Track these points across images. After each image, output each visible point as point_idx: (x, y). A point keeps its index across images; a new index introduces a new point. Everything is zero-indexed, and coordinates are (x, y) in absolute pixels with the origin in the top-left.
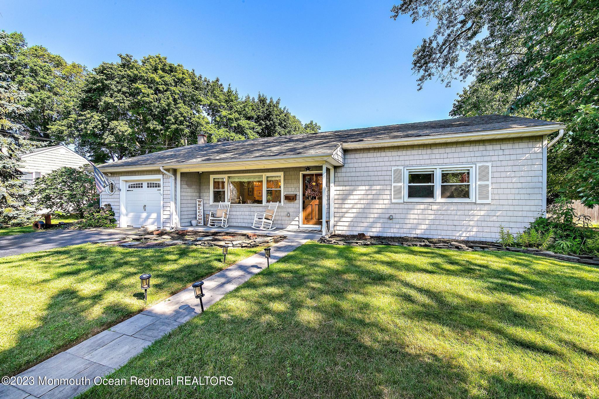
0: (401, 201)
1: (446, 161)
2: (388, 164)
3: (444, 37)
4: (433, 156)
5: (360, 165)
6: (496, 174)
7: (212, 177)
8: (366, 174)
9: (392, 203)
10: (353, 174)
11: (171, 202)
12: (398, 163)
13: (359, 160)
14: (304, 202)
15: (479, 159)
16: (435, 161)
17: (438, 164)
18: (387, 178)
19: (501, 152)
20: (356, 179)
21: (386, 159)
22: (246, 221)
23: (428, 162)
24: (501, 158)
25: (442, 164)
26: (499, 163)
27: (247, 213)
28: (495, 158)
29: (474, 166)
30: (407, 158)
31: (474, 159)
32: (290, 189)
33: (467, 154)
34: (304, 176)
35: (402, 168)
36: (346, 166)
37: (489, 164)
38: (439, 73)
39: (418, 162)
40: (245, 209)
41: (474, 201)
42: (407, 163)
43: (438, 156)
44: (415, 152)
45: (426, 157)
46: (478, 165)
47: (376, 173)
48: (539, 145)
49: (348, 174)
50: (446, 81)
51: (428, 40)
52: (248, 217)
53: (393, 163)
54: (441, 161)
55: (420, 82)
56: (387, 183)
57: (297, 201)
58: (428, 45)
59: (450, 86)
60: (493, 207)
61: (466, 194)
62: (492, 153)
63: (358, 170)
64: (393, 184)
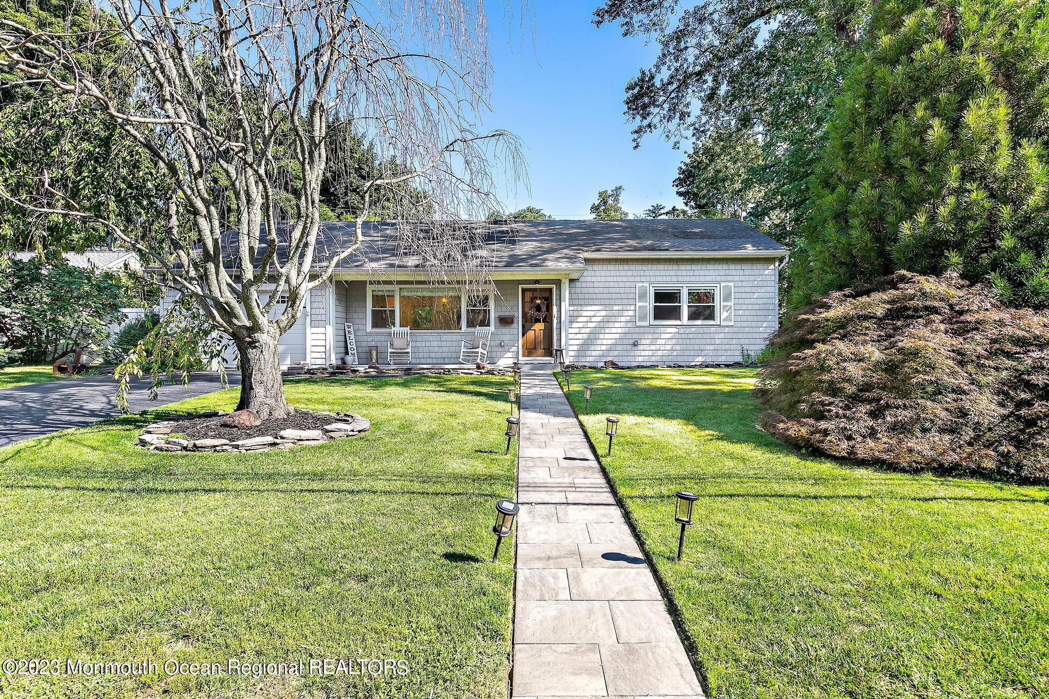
0: (647, 324)
1: (693, 279)
2: (632, 279)
3: (670, 72)
4: (680, 273)
5: (599, 279)
6: (738, 295)
7: (369, 289)
8: (606, 290)
9: (637, 327)
10: (591, 290)
11: (328, 326)
12: (643, 279)
13: (597, 274)
14: (523, 326)
15: (723, 278)
16: (681, 279)
17: (684, 282)
18: (631, 296)
19: (741, 273)
20: (594, 296)
21: (630, 273)
22: (433, 355)
23: (675, 279)
24: (742, 278)
25: (689, 282)
26: (740, 284)
27: (435, 344)
28: (737, 278)
29: (718, 285)
30: (652, 273)
31: (718, 279)
32: (504, 309)
33: (712, 273)
34: (524, 290)
35: (647, 285)
36: (582, 279)
37: (732, 284)
38: (663, 126)
39: (665, 279)
40: (431, 338)
41: (719, 323)
42: (653, 279)
43: (684, 273)
44: (661, 267)
45: (672, 273)
46: (722, 284)
47: (618, 290)
48: (772, 267)
49: (584, 290)
50: (673, 140)
51: (647, 73)
52: (436, 349)
53: (638, 279)
54: (687, 279)
55: (635, 136)
56: (631, 302)
57: (515, 325)
58: (647, 79)
59: (678, 148)
60: (735, 330)
61: (711, 317)
62: (734, 273)
63: (596, 285)
64: (638, 304)
